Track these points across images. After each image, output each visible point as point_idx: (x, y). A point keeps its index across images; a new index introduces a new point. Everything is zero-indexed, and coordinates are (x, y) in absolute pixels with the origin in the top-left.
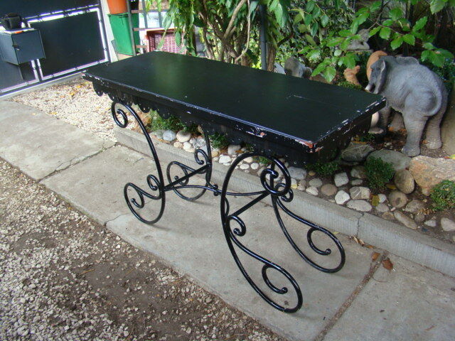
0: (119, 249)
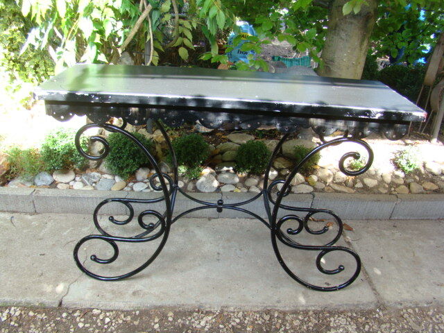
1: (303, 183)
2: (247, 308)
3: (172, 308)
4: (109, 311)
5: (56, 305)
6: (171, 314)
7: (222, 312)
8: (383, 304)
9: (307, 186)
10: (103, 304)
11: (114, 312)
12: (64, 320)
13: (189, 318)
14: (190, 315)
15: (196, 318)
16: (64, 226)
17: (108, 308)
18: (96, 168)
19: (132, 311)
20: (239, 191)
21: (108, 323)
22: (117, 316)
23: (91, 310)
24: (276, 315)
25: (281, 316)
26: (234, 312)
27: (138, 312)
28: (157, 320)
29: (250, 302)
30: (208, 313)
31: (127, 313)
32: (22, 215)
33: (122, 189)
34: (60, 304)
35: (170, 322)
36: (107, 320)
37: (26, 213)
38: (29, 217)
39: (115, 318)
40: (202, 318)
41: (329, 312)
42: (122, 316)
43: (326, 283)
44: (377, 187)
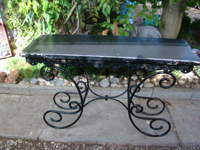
0: (59, 148)
1: (149, 82)
2: (117, 144)
3: (85, 143)
4: (58, 143)
5: (36, 139)
6: (84, 145)
7: (106, 145)
8: (181, 144)
9: (151, 84)
10: (55, 139)
11: (60, 143)
12: (39, 146)
13: (92, 147)
14: (92, 146)
15: (95, 147)
16: (42, 101)
17: (58, 141)
18: (56, 75)
19: (68, 143)
20: (119, 86)
21: (58, 148)
22: (61, 145)
23: (50, 142)
24: (130, 147)
25: (133, 148)
26: (112, 145)
27: (70, 144)
28: (78, 148)
29: (119, 141)
30: (100, 145)
31: (66, 144)
32: (25, 96)
33: (67, 85)
34: (38, 139)
35: (83, 148)
36: (57, 147)
37: (27, 95)
38: (28, 97)
39: (60, 146)
40: (97, 148)
41: (155, 147)
42: (63, 145)
43: (155, 133)
44: (184, 84)
